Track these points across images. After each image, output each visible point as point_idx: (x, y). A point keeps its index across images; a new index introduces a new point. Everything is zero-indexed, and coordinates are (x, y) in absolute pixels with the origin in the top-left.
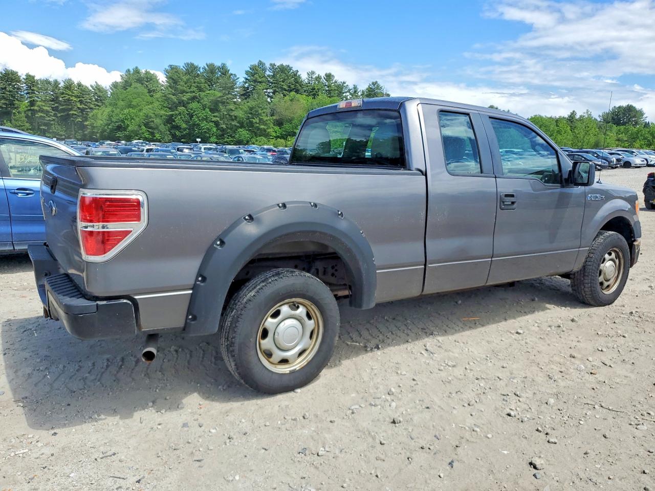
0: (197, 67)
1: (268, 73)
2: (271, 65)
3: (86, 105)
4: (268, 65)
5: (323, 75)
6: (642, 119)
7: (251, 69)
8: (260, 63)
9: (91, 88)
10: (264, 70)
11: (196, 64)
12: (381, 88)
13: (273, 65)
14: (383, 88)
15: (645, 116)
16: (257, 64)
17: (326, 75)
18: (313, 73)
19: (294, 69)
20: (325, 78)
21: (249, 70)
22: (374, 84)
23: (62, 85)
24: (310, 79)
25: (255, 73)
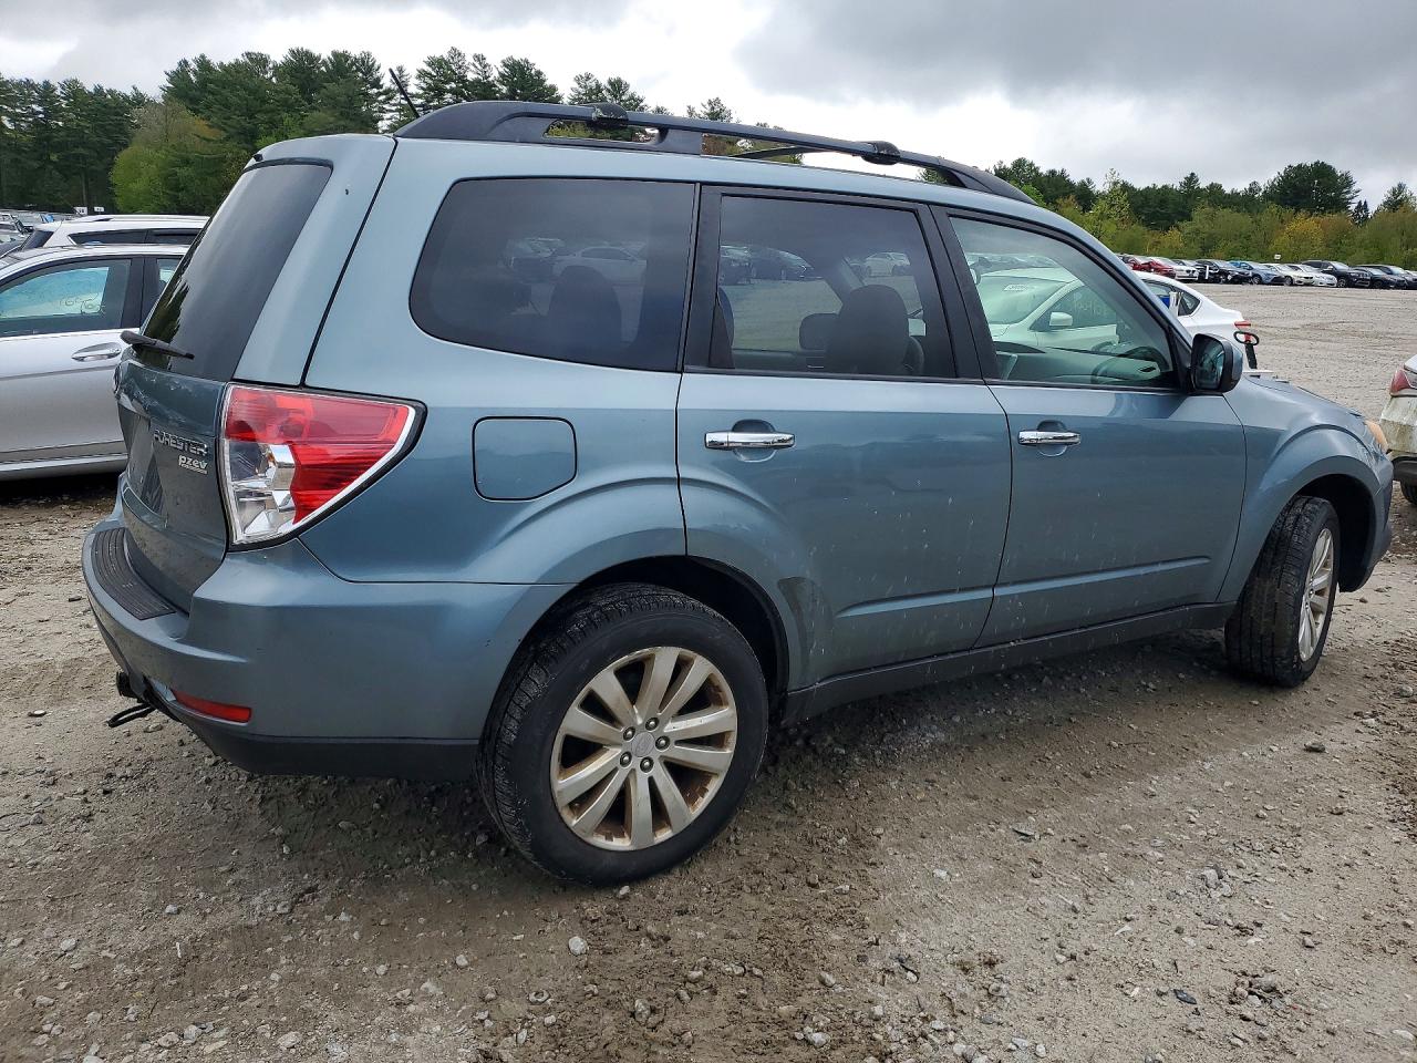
5: (604, 82)
6: (1348, 196)
13: (480, 58)
15: (1354, 188)
16: (446, 56)
17: (610, 83)
24: (580, 89)
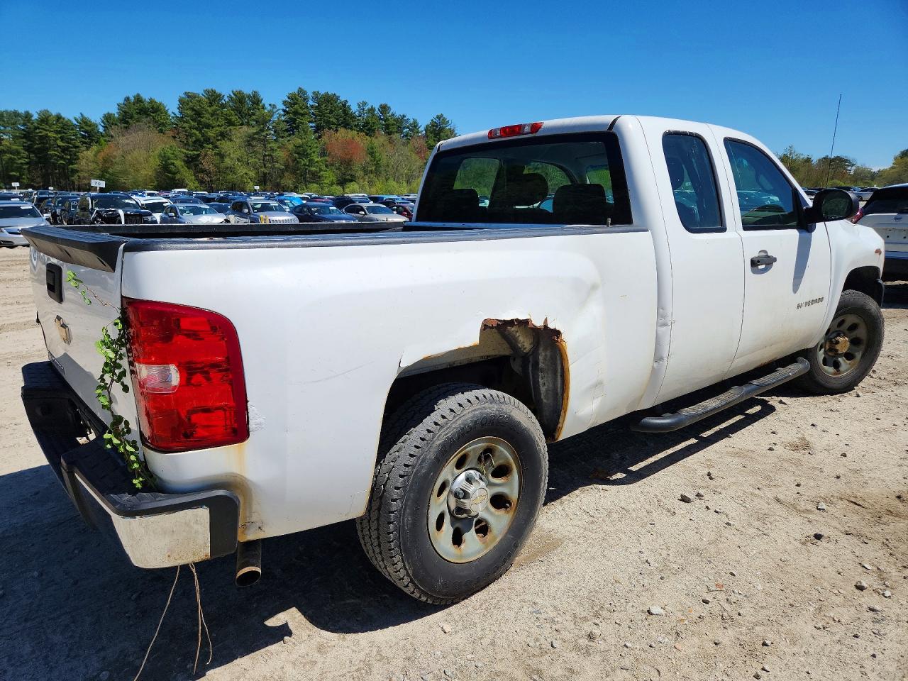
0: (220, 95)
1: (311, 103)
2: (314, 93)
3: (71, 143)
4: (310, 94)
7: (289, 98)
8: (301, 90)
9: (75, 123)
10: (306, 99)
11: (218, 91)
12: (448, 122)
14: (450, 122)
18: (365, 104)
19: (342, 99)
20: (379, 110)
21: (287, 99)
22: (439, 117)
23: (35, 117)
25: (295, 103)
